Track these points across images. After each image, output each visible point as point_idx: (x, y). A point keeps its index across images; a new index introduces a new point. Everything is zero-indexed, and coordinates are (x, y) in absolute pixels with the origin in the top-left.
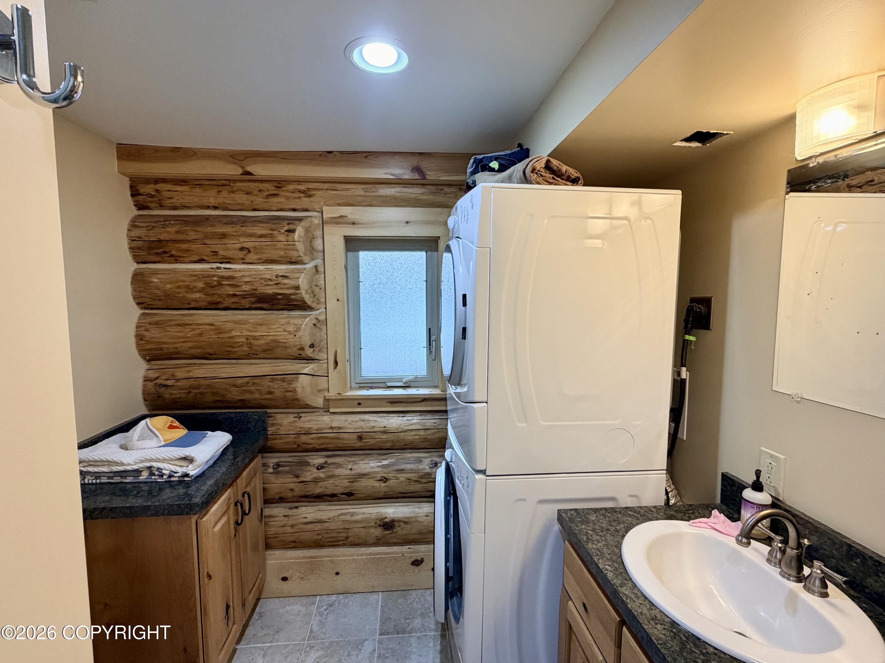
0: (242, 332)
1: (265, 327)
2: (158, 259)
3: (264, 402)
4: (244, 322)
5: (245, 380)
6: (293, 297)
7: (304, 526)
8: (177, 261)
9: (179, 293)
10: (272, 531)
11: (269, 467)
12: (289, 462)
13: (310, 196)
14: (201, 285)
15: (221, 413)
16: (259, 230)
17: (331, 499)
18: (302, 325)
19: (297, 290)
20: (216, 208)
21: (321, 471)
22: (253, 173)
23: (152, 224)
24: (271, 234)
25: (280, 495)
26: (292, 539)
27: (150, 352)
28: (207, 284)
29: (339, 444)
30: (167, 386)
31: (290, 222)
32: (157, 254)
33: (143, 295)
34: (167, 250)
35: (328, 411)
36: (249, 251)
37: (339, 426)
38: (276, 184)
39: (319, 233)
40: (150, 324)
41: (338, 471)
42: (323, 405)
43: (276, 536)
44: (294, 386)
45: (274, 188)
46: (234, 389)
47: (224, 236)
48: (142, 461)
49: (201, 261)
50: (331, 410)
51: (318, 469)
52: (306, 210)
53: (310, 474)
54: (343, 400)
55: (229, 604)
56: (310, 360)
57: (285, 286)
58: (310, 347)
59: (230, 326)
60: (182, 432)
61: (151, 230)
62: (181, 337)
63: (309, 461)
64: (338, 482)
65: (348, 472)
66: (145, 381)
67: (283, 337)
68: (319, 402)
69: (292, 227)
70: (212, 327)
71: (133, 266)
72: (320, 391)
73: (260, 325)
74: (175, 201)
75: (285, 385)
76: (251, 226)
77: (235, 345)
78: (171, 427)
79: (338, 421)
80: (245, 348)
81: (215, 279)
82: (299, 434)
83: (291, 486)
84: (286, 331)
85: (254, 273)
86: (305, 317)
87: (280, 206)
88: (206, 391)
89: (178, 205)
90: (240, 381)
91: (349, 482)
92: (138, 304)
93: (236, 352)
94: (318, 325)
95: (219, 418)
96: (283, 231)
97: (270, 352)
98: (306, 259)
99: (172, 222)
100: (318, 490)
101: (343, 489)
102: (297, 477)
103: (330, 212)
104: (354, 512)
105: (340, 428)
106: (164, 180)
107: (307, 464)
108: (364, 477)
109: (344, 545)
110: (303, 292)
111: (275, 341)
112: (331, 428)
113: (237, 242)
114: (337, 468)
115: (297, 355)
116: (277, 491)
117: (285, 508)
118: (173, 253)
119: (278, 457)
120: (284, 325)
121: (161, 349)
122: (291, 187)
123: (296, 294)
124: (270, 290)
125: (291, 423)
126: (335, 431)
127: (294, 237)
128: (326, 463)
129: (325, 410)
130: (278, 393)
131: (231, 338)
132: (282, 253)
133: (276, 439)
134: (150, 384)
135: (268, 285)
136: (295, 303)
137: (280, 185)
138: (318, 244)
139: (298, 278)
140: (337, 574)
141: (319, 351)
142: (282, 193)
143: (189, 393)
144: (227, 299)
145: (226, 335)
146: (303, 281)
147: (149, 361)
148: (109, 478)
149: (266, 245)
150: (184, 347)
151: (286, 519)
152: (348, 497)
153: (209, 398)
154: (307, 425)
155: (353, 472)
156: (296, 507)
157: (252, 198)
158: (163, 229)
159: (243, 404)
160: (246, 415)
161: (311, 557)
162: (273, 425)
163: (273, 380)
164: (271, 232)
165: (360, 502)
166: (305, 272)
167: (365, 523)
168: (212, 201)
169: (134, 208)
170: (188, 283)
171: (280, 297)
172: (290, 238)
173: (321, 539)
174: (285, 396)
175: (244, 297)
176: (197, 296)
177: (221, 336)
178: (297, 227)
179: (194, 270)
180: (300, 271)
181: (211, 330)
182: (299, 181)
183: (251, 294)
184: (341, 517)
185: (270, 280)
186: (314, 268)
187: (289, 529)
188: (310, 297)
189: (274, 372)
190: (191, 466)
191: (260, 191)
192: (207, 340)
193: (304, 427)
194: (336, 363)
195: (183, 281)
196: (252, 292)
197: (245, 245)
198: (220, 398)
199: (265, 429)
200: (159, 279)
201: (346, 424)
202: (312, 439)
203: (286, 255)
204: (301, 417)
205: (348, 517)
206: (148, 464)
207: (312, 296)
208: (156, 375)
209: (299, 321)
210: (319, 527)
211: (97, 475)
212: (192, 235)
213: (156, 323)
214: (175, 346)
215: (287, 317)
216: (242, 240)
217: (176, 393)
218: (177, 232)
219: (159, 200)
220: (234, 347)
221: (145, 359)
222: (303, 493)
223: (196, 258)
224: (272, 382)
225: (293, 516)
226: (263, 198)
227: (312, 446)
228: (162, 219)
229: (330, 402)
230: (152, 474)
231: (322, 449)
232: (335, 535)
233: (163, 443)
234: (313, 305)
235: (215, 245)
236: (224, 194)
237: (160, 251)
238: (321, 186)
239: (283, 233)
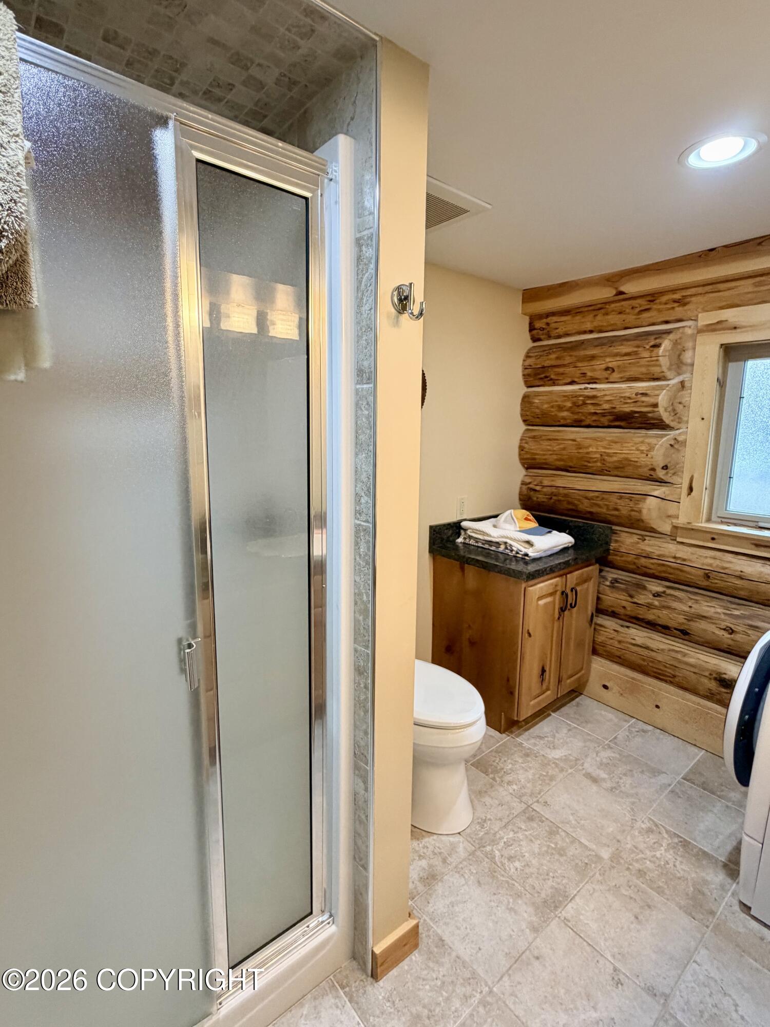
0: (598, 449)
1: (619, 445)
2: (542, 383)
3: (611, 518)
4: (602, 439)
5: (596, 494)
6: (650, 415)
7: (630, 646)
8: (554, 384)
9: (552, 412)
10: (600, 639)
11: (607, 580)
12: (627, 581)
13: (685, 304)
14: (569, 404)
15: (572, 521)
16: (625, 349)
17: (663, 630)
18: (656, 444)
19: (655, 408)
20: (591, 332)
21: (657, 598)
22: (626, 292)
23: (540, 354)
24: (637, 351)
25: (613, 609)
26: (618, 654)
27: (527, 461)
28: (574, 404)
29: (682, 577)
30: (535, 490)
31: (657, 336)
32: (541, 379)
33: (528, 413)
34: (548, 375)
35: (675, 540)
36: (613, 371)
37: (685, 557)
38: (650, 298)
39: (689, 344)
40: (529, 438)
41: (675, 605)
42: (671, 532)
43: (603, 644)
44: (640, 506)
45: (646, 303)
46: (586, 501)
47: (593, 357)
48: (502, 537)
49: (572, 383)
50: (679, 539)
51: (654, 595)
52: (680, 320)
53: (643, 598)
54: (691, 531)
55: (545, 669)
56: (662, 482)
57: (644, 404)
58: (663, 468)
59: (588, 442)
60: (534, 524)
61: (538, 359)
62: (549, 450)
63: (647, 586)
64: (673, 615)
65: (686, 609)
66: (522, 484)
67: (634, 456)
68: (666, 528)
69: (658, 341)
70: (574, 443)
71: (524, 390)
72: (669, 516)
73: (616, 442)
74: (560, 331)
75: (632, 504)
76: (619, 346)
77: (591, 460)
78: (526, 519)
79: (684, 552)
80: (599, 464)
81: (581, 398)
82: (639, 556)
83: (624, 603)
84: (638, 450)
85: (615, 391)
86: (662, 436)
87: (652, 320)
88: (562, 499)
89: (561, 334)
90: (592, 494)
91: (685, 619)
92: (524, 421)
93: (592, 467)
94: (676, 446)
95: (570, 524)
96: (648, 347)
97: (622, 470)
98: (668, 374)
99: (554, 350)
100: (650, 616)
101: (677, 625)
102: (631, 596)
103: (705, 319)
104: (688, 654)
105: (684, 560)
106: (553, 314)
107: (644, 588)
108: (704, 619)
109: (671, 683)
110: (661, 409)
111: (627, 459)
112: (675, 558)
113: (603, 362)
114: (675, 601)
115: (648, 475)
116: (609, 603)
117: (616, 623)
118: (552, 377)
119: (618, 574)
120: (638, 444)
121: (535, 459)
122: (664, 299)
123: (654, 412)
124: (627, 409)
125: (634, 543)
126: (678, 562)
127: (658, 352)
128: (664, 592)
129: (672, 538)
130: (624, 511)
131: (588, 453)
132: (644, 370)
133: (616, 555)
134: (525, 487)
135: (627, 403)
136: (652, 422)
137: (652, 299)
138: (687, 357)
139: (658, 395)
140: (657, 707)
141: (674, 474)
142: (655, 306)
143: (551, 498)
144: (589, 417)
145: (585, 451)
146: (663, 399)
147: (527, 469)
148: (483, 544)
149: (630, 364)
150: (551, 459)
151: (616, 633)
152: (681, 635)
153: (565, 505)
154: (649, 549)
155: (693, 610)
156: (628, 627)
157: (623, 316)
158: (547, 357)
159: (592, 516)
160: (592, 526)
161: (633, 679)
162: (616, 541)
163: (621, 498)
164: (636, 349)
165: (697, 646)
166: (667, 388)
167: (698, 670)
168: (589, 326)
169: (530, 341)
170: (560, 403)
171: (636, 415)
172: (654, 354)
173: (645, 666)
174: (630, 515)
175: (603, 415)
176: (565, 414)
177: (581, 451)
178: (663, 341)
179: (565, 391)
180: (662, 388)
181: (573, 445)
182: (674, 291)
183: (609, 413)
184: (670, 652)
185: (629, 398)
186: (680, 384)
187: (616, 644)
188: (670, 415)
189: (623, 490)
190: (531, 549)
191: (632, 308)
192: (569, 454)
193: (645, 550)
194: (691, 489)
195: (557, 401)
196: (611, 411)
197: (610, 365)
198: (574, 507)
199: (608, 544)
200: (539, 400)
201: (694, 558)
202: (652, 564)
203: (648, 372)
204: (645, 540)
205: (679, 656)
206: (505, 540)
207: (673, 414)
208: (530, 481)
209: (653, 441)
210: (645, 652)
211: (477, 540)
212: (568, 360)
213: (534, 437)
214: (544, 457)
215: (643, 437)
216: (608, 360)
217: (541, 498)
218: (557, 358)
219: (548, 331)
220: (589, 462)
221: (524, 466)
222: (633, 614)
223: (569, 380)
224: (619, 499)
225: (623, 633)
226: (635, 315)
227: (651, 571)
228: (546, 349)
229: (679, 531)
230: (506, 548)
231: (662, 577)
232: (662, 668)
233: (518, 529)
234: (672, 424)
235: (584, 367)
236: (599, 318)
237: (542, 376)
238: (700, 290)
239: (648, 349)
